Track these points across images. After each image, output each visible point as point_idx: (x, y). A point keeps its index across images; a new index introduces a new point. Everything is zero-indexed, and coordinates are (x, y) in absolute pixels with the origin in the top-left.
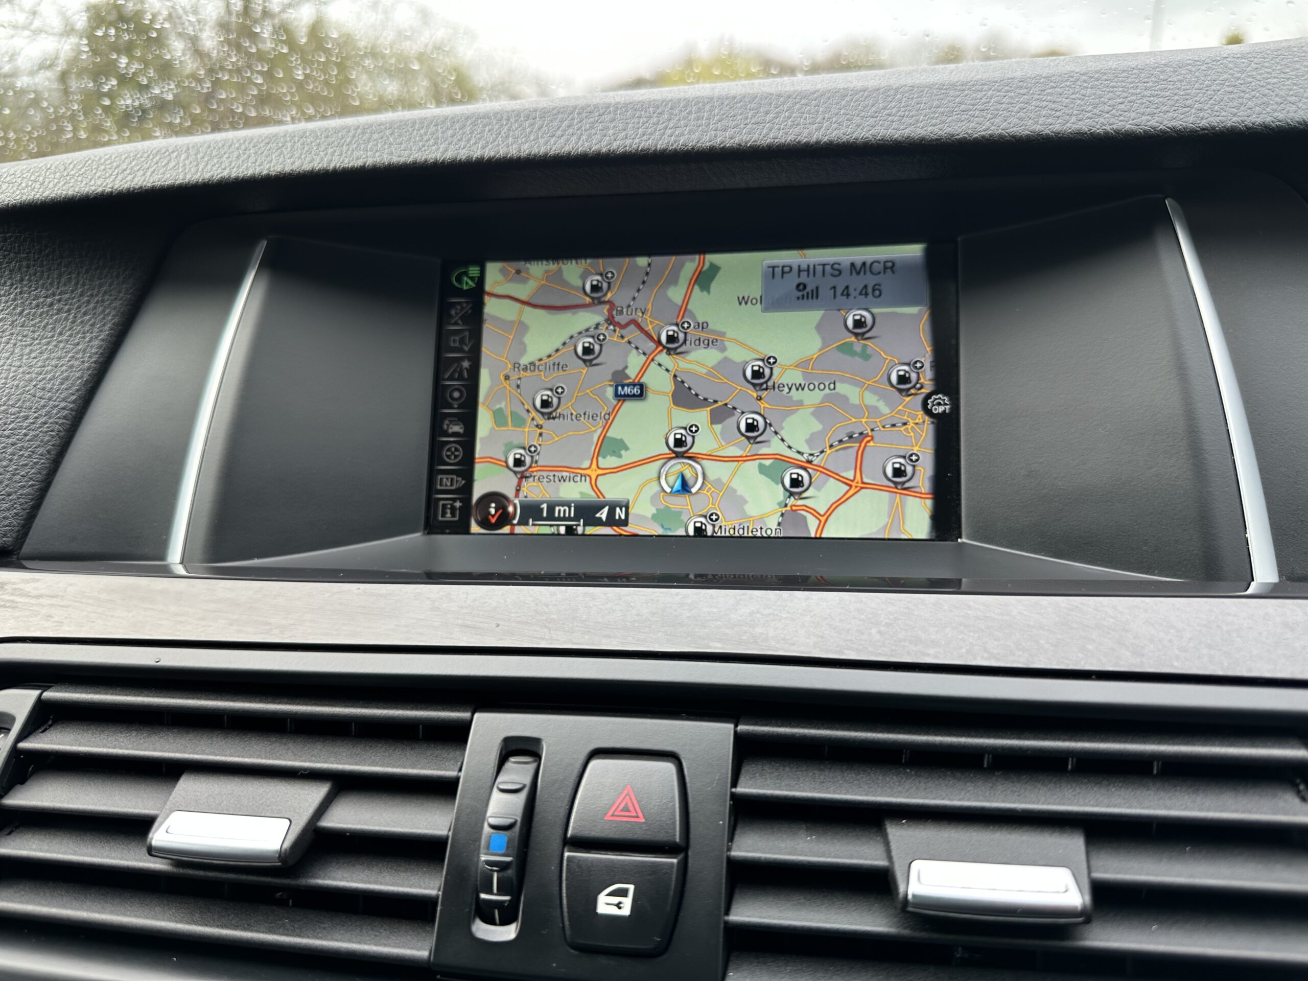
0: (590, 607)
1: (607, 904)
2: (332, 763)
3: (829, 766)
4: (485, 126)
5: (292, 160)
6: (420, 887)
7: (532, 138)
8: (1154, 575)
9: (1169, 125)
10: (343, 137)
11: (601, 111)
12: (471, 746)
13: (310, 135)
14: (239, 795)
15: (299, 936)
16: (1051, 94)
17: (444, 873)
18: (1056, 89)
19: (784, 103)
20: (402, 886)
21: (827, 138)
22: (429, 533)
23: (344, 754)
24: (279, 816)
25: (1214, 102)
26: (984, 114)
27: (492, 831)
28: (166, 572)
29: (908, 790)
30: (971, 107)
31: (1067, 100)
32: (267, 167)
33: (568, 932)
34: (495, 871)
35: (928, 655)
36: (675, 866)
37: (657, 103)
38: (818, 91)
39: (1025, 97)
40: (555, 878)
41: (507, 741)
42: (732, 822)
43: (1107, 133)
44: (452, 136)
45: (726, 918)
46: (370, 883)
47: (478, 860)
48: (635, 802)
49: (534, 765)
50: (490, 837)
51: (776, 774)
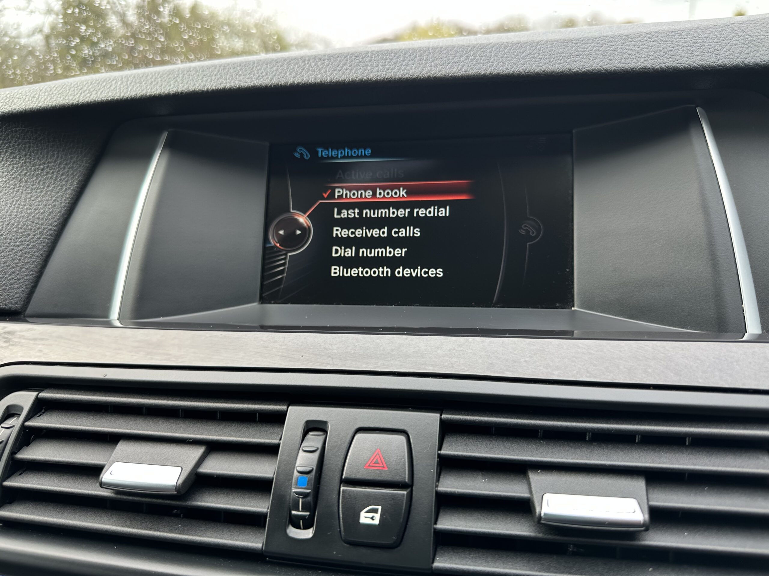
0: (356, 346)
1: (366, 517)
2: (206, 435)
3: (495, 439)
4: (295, 64)
5: (182, 85)
6: (257, 507)
7: (323, 71)
8: (688, 329)
9: (699, 63)
10: (212, 71)
11: (363, 56)
12: (286, 426)
13: (193, 70)
14: (152, 453)
15: (187, 534)
16: (629, 45)
17: (271, 499)
18: (632, 43)
19: (471, 51)
20: (246, 506)
21: (496, 71)
22: (262, 303)
23: (213, 430)
24: (175, 465)
25: (726, 50)
26: (589, 57)
27: (299, 474)
28: (109, 325)
29: (542, 453)
30: (582, 53)
31: (639, 49)
32: (168, 89)
33: (343, 533)
34: (300, 498)
35: (554, 374)
36: (405, 496)
37: (396, 51)
38: (491, 44)
39: (614, 47)
40: (336, 502)
41: (308, 422)
42: (439, 471)
43: (662, 68)
44: (276, 71)
45: (435, 526)
46: (227, 504)
47: (291, 492)
48: (382, 458)
49: (324, 437)
50: (298, 478)
51: (464, 443)
